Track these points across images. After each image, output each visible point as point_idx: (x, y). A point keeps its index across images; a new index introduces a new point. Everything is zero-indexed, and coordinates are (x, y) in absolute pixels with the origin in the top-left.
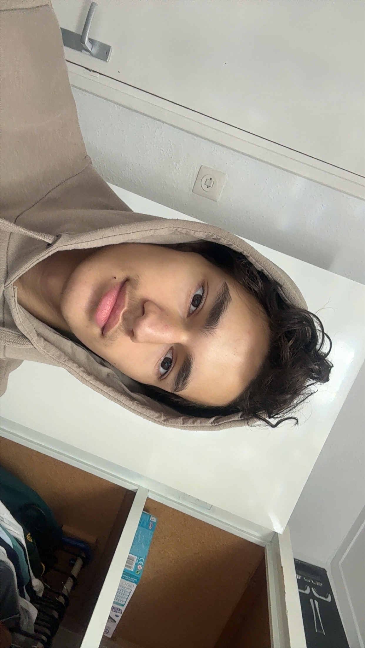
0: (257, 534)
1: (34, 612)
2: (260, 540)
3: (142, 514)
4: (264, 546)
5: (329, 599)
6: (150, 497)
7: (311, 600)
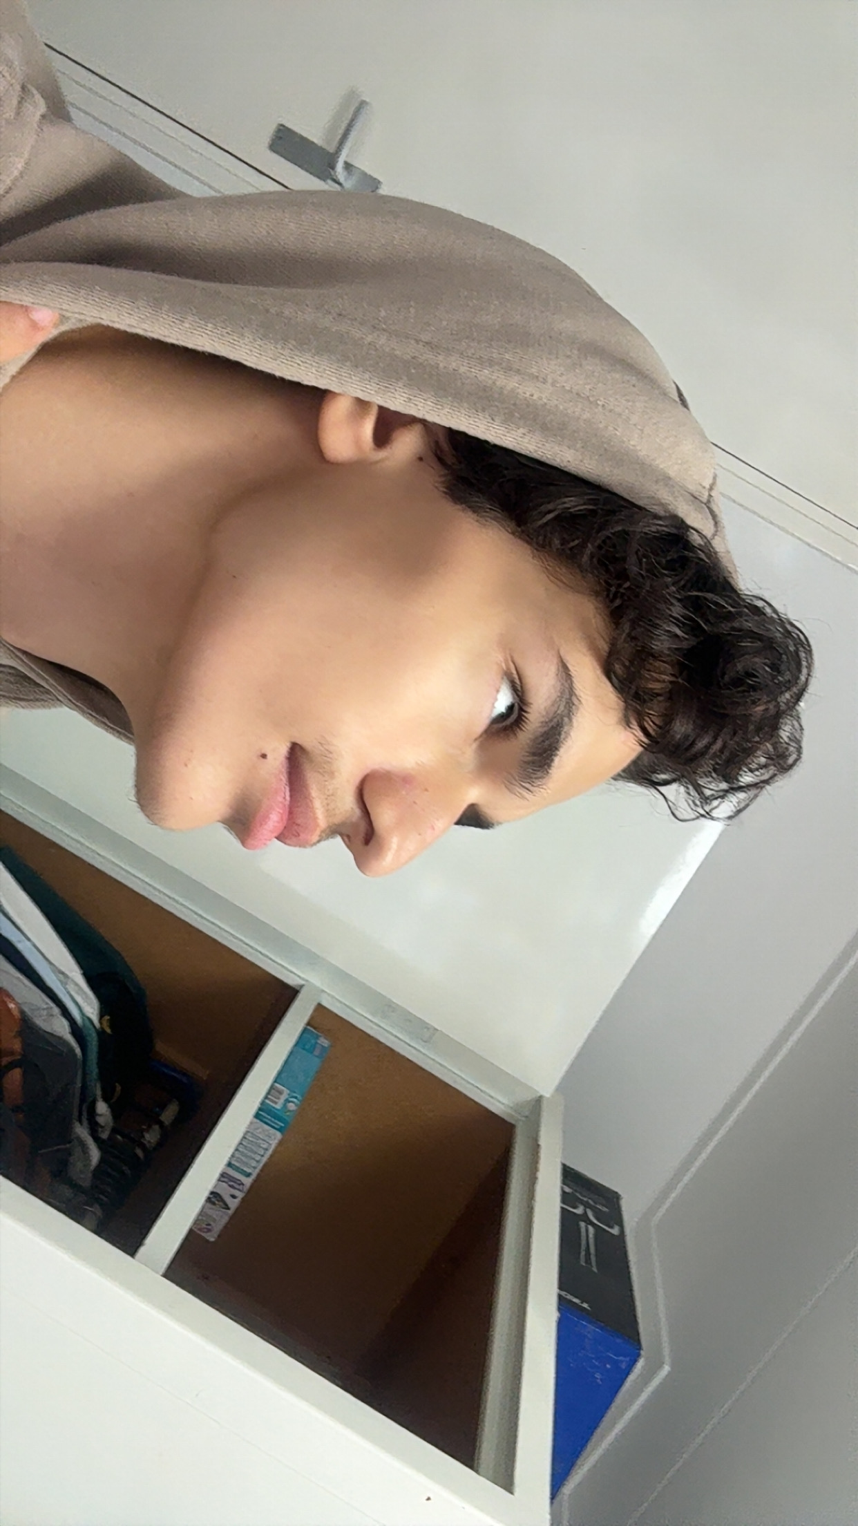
0: (505, 1101)
1: (95, 1154)
2: (510, 1111)
3: (305, 1031)
4: (513, 1122)
5: (615, 1231)
6: (325, 1003)
7: (582, 1224)
